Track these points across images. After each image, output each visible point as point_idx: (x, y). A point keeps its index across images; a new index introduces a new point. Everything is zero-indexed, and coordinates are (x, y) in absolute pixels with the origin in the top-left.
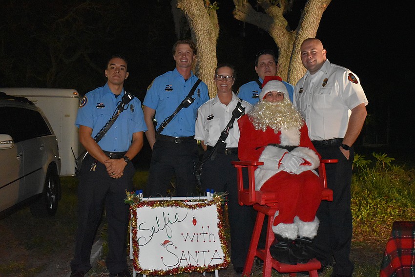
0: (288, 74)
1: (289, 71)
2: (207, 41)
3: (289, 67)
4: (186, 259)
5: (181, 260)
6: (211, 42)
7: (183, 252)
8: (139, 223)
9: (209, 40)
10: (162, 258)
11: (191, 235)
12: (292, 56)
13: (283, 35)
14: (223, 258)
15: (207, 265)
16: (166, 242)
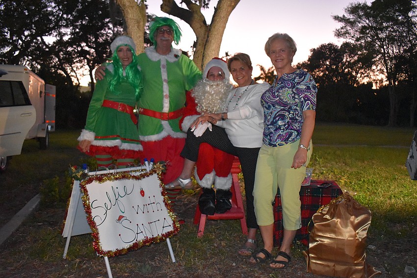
0: (203, 59)
1: (203, 56)
2: (136, 28)
3: (203, 53)
4: (142, 232)
5: (137, 234)
6: (140, 29)
7: (137, 225)
8: (91, 201)
9: (138, 27)
10: (120, 235)
11: (141, 207)
12: (206, 44)
13: (200, 28)
14: (172, 226)
15: (160, 235)
16: (121, 218)
